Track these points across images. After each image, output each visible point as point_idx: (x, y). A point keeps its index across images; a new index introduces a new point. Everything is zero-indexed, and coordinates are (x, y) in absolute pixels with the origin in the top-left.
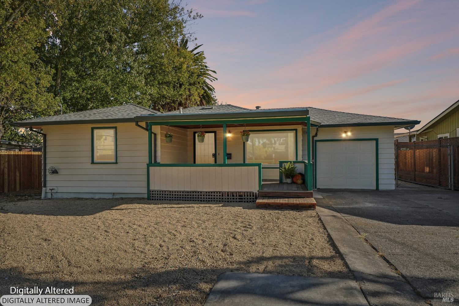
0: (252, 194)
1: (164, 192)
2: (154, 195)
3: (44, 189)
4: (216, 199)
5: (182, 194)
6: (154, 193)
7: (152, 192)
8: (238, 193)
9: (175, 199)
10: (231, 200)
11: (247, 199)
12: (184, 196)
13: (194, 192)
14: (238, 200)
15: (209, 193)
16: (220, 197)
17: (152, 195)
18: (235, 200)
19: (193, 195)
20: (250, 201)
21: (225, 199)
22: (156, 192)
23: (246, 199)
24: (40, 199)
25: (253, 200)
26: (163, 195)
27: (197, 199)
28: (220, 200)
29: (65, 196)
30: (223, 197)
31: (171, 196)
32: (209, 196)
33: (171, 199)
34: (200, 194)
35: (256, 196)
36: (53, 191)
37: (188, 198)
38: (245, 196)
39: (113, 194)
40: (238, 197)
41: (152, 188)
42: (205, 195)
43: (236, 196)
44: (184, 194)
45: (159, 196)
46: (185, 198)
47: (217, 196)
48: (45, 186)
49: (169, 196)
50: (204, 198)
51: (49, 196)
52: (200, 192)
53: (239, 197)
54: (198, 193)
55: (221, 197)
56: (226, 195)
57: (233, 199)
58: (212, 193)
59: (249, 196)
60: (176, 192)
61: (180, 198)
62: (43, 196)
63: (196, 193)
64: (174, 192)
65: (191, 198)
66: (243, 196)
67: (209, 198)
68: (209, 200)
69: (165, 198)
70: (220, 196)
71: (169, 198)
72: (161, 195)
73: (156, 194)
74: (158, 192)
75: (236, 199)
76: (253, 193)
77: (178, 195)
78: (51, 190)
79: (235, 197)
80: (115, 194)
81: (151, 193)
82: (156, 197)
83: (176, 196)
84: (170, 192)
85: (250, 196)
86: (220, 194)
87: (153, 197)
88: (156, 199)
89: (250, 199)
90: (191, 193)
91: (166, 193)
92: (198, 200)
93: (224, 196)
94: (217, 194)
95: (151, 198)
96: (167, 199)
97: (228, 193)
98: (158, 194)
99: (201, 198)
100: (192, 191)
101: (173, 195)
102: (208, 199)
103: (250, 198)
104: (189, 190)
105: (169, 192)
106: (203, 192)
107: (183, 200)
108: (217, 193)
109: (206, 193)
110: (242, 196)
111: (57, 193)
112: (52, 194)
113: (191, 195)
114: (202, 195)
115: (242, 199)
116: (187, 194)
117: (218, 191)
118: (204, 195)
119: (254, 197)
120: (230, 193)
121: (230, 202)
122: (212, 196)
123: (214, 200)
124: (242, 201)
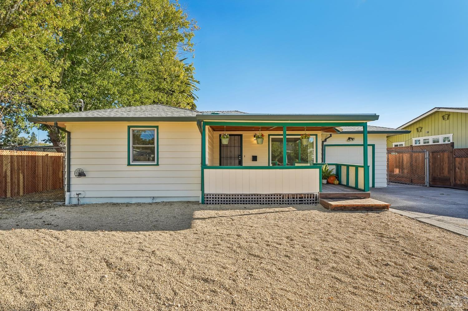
0: (312, 196)
1: (220, 195)
2: (209, 199)
3: (67, 194)
4: (276, 202)
5: (240, 197)
6: (209, 196)
7: (206, 195)
8: (298, 195)
9: (232, 202)
10: (291, 202)
11: (308, 201)
12: (242, 200)
13: (253, 195)
14: (298, 202)
15: (269, 195)
16: (280, 200)
17: (206, 199)
18: (295, 202)
19: (252, 198)
20: (310, 203)
21: (286, 201)
22: (212, 195)
23: (306, 201)
24: (64, 205)
25: (313, 202)
26: (219, 198)
27: (256, 202)
28: (280, 202)
29: (94, 201)
30: (283, 200)
31: (228, 200)
32: (269, 198)
33: (228, 202)
34: (259, 197)
35: (316, 198)
36: (80, 196)
37: (246, 201)
38: (305, 198)
39: (152, 198)
40: (298, 199)
41: (206, 192)
42: (265, 198)
43: (297, 198)
44: (243, 197)
45: (214, 200)
46: (244, 201)
47: (277, 198)
48: (69, 191)
49: (226, 200)
50: (263, 201)
51: (75, 201)
52: (259, 195)
53: (300, 199)
54: (258, 195)
55: (282, 199)
56: (287, 197)
57: (294, 201)
58: (272, 195)
59: (309, 198)
60: (234, 195)
61: (238, 201)
62: (67, 202)
63: (255, 195)
64: (231, 195)
65: (249, 201)
66: (304, 198)
67: (269, 201)
68: (269, 202)
69: (222, 202)
70: (280, 198)
71: (226, 202)
72: (217, 199)
73: (211, 198)
74: (213, 195)
75: (297, 201)
76: (314, 195)
77: (235, 198)
78: (78, 195)
79: (295, 199)
80: (155, 198)
81: (205, 197)
82: (211, 201)
83: (234, 200)
84: (227, 195)
85: (311, 198)
86: (280, 197)
87: (207, 201)
88: (211, 203)
89: (310, 201)
90: (249, 195)
91: (223, 197)
92: (258, 204)
93: (284, 198)
94: (277, 197)
95: (206, 202)
96: (224, 202)
97: (289, 195)
98: (213, 198)
99: (260, 201)
100: (251, 194)
101: (230, 198)
102: (267, 202)
103: (310, 199)
104: (248, 193)
105: (225, 195)
106: (263, 194)
107: (241, 204)
108: (277, 195)
109: (266, 195)
110: (302, 198)
111: (85, 199)
112: (78, 200)
113: (249, 198)
114: (262, 198)
115: (302, 201)
116: (245, 197)
117: (279, 194)
118: (263, 198)
119: (315, 199)
120: (290, 195)
121: (290, 204)
122: (272, 198)
123: (274, 202)
124: (302, 203)
